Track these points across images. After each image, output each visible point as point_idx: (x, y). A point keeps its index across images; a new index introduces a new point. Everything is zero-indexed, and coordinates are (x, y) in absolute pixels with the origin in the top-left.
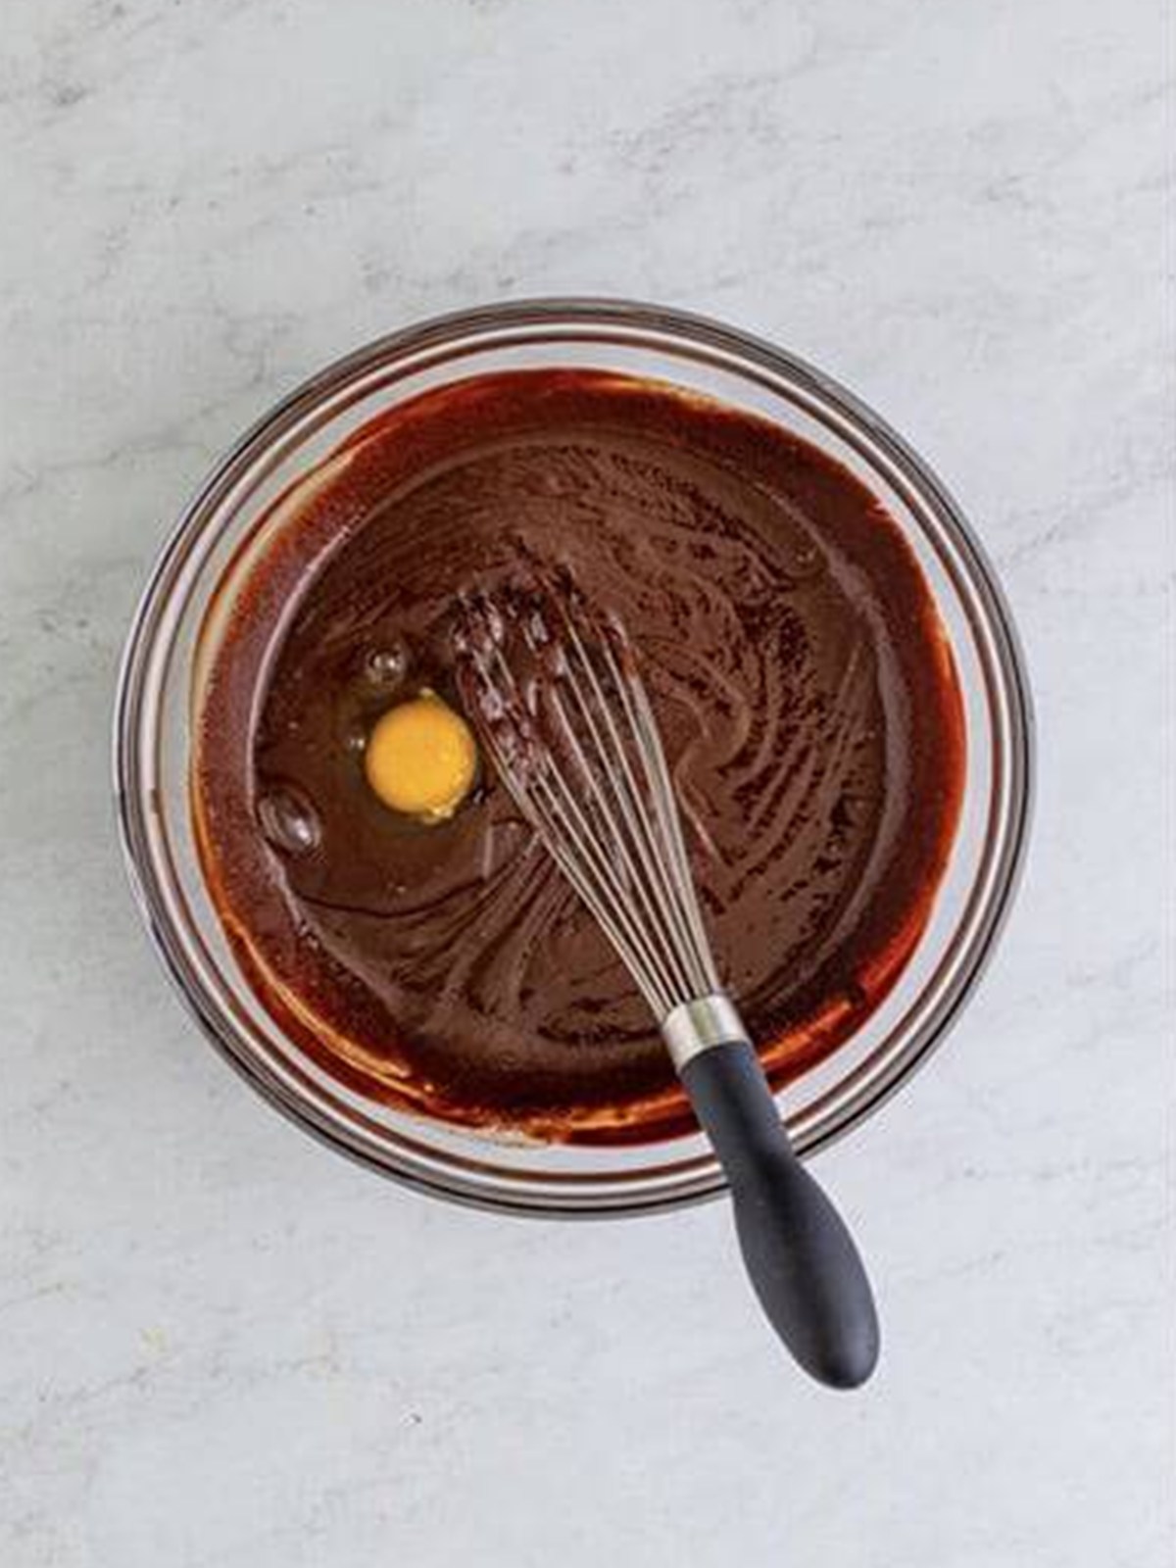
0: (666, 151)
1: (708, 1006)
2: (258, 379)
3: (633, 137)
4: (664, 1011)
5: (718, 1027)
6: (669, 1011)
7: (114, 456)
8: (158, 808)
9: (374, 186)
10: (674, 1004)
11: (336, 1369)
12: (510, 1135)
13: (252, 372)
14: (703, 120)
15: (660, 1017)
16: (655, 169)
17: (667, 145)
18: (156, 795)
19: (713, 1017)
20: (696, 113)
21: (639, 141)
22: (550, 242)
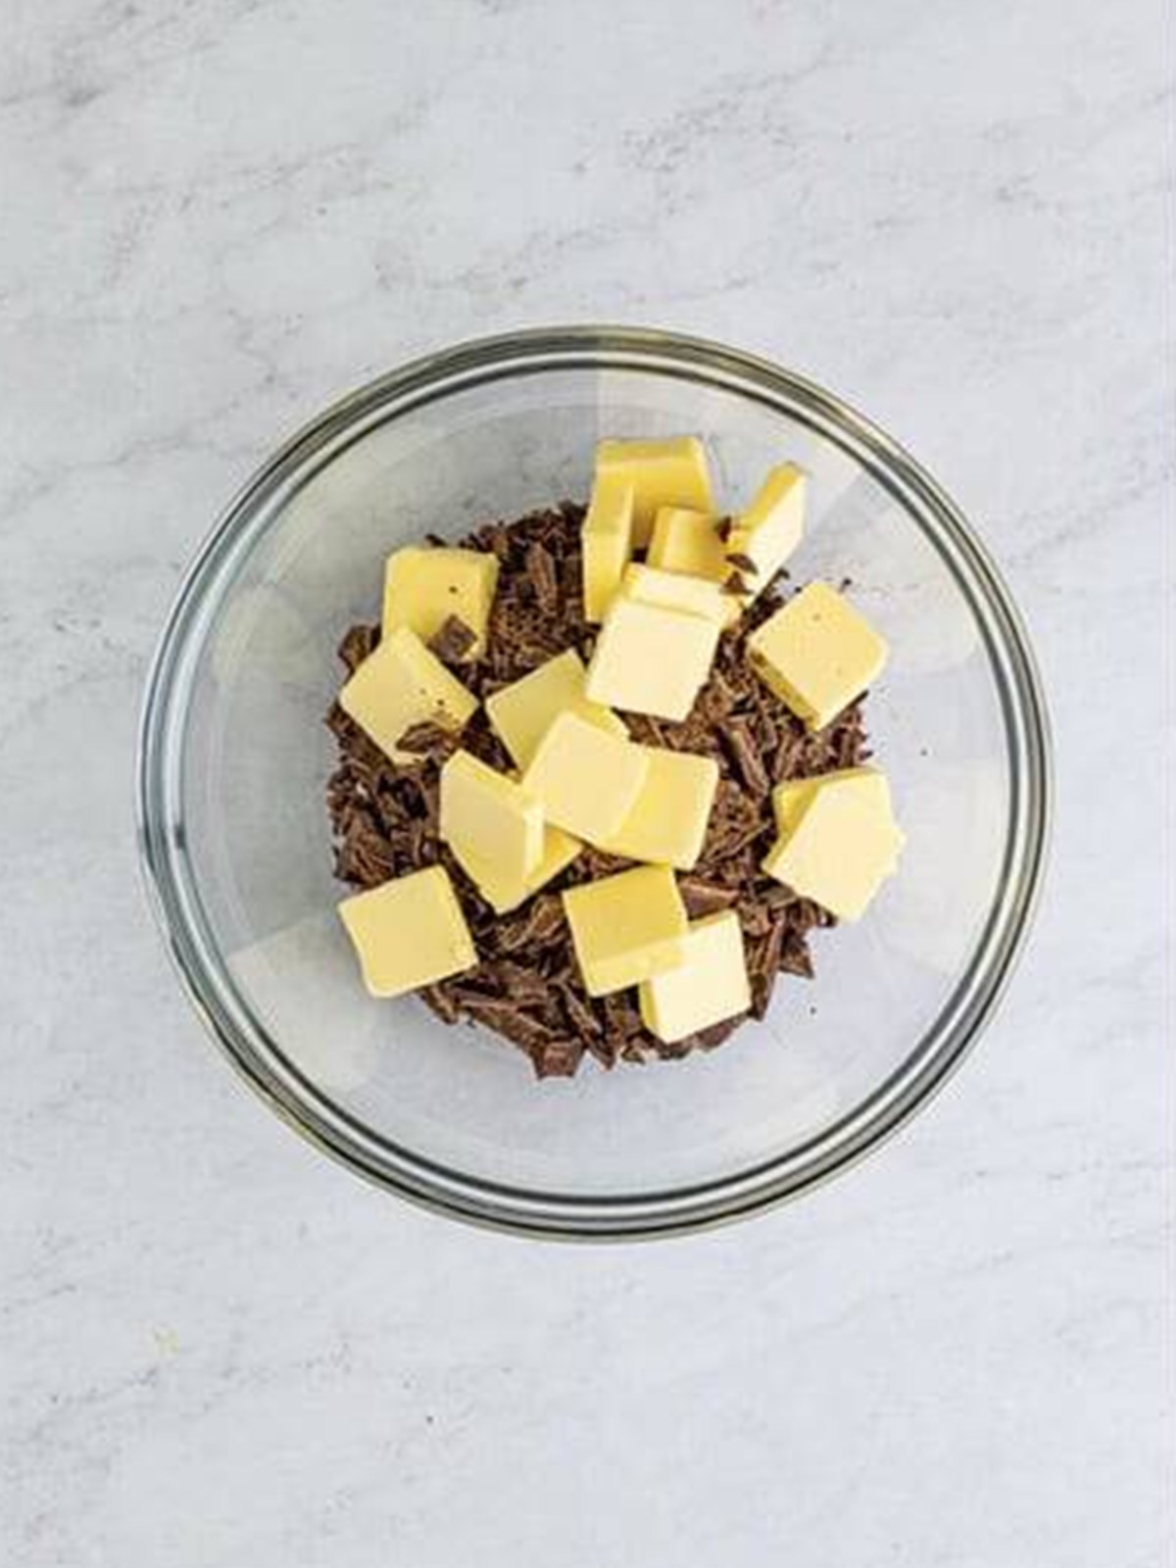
0: (677, 151)
3: (645, 138)
7: (124, 457)
8: (181, 842)
9: (387, 186)
11: (348, 1369)
14: (716, 120)
16: (667, 169)
17: (679, 144)
18: (180, 832)
20: (706, 113)
21: (652, 141)
22: (560, 242)
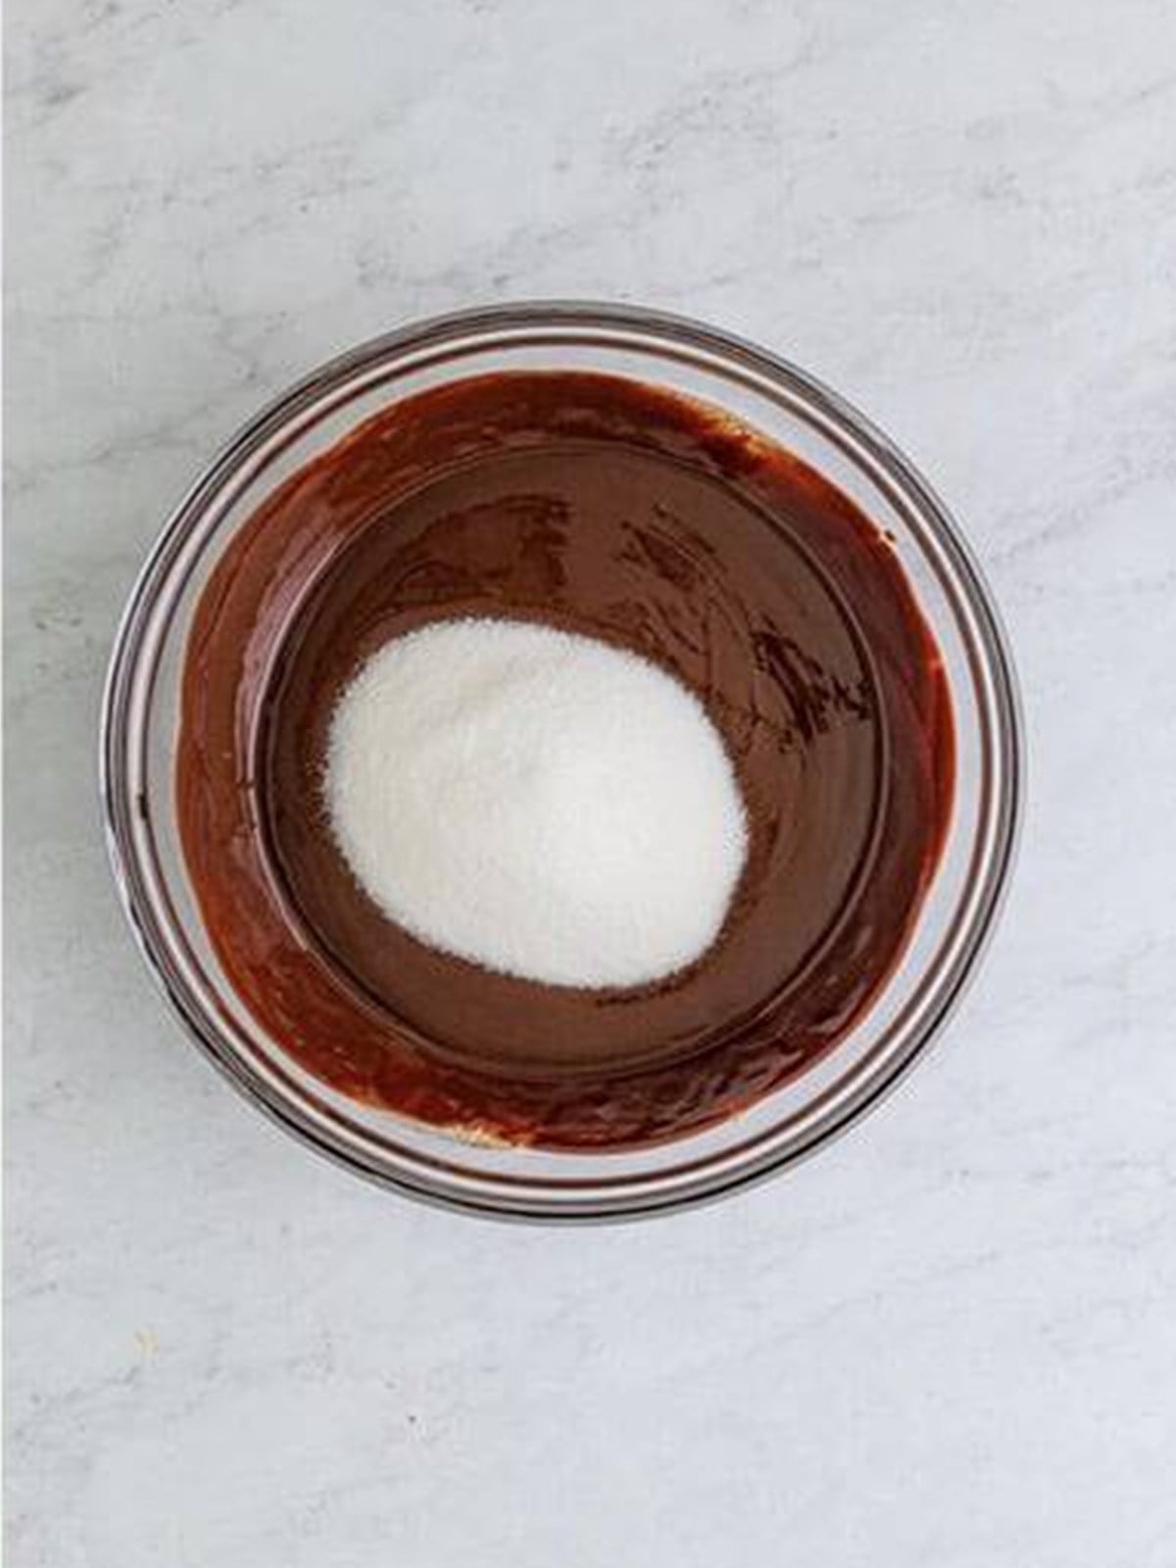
2: (252, 376)
3: (628, 135)
7: (107, 454)
8: (145, 813)
9: (367, 183)
11: (330, 1369)
12: (477, 1134)
13: (246, 370)
14: (700, 117)
16: (650, 166)
17: (662, 141)
18: (143, 800)
20: (690, 110)
21: (635, 138)
22: (543, 240)
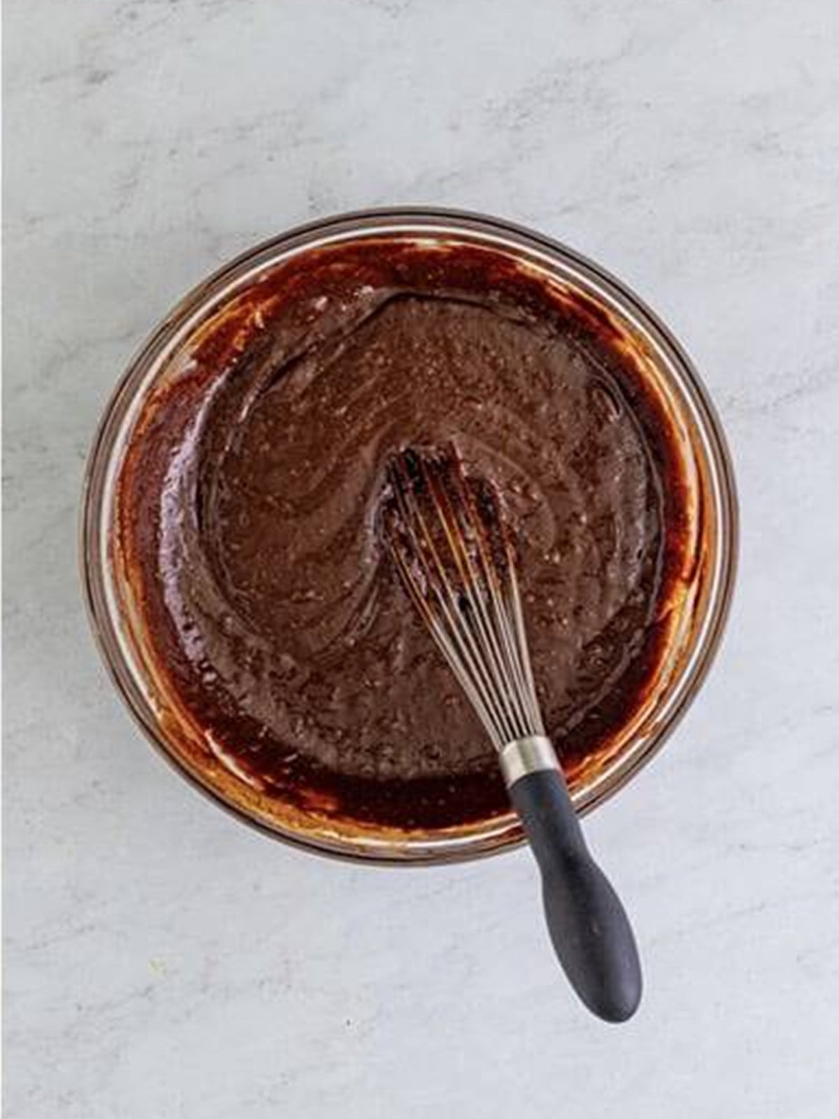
0: (525, 115)
1: (532, 743)
3: (501, 105)
4: (500, 743)
5: (539, 759)
6: (504, 744)
9: (316, 141)
10: (509, 740)
11: (289, 986)
14: (551, 92)
15: (497, 748)
16: (517, 128)
17: (526, 111)
19: (535, 749)
20: (546, 88)
21: (506, 108)
